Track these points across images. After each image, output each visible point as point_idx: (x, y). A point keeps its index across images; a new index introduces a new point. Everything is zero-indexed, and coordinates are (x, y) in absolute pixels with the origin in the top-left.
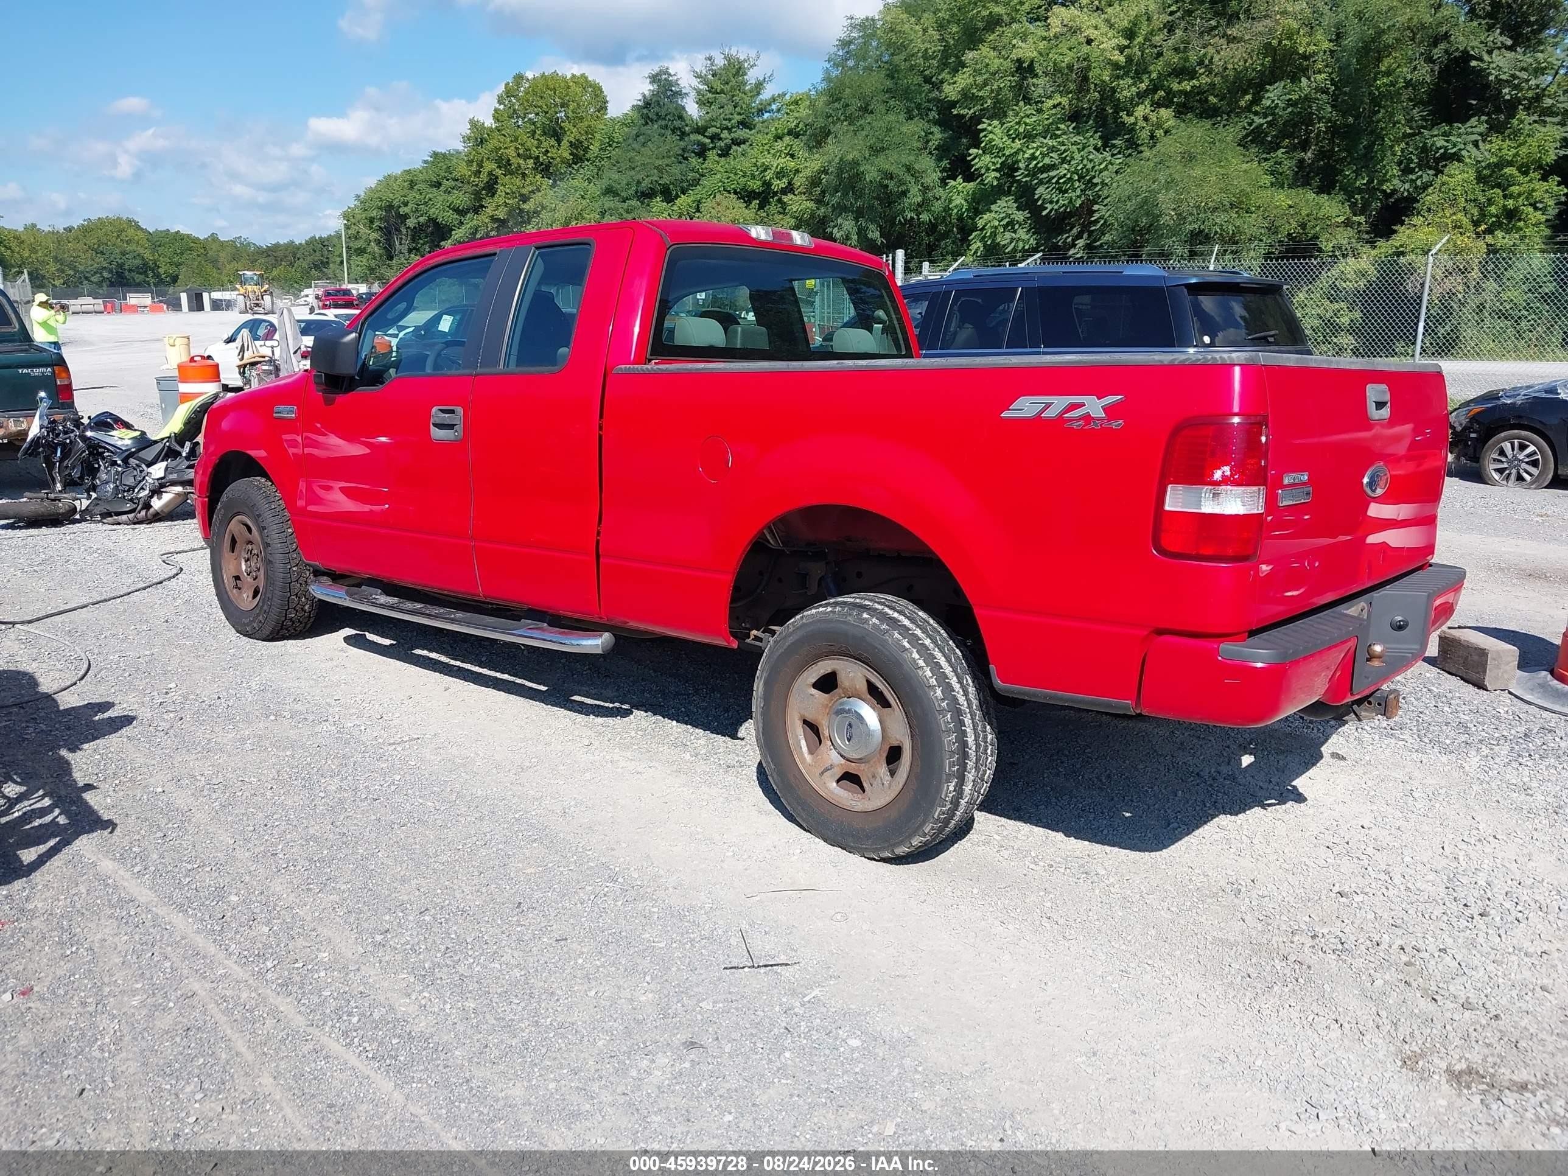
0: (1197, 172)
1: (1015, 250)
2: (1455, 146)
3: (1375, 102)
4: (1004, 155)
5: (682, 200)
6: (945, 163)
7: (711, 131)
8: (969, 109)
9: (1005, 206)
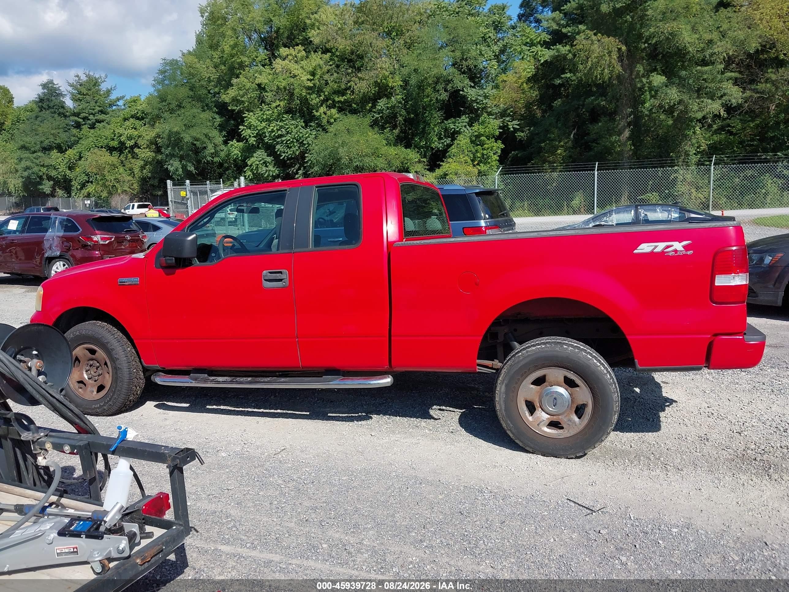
0: (355, 139)
1: (268, 176)
2: (458, 128)
3: (424, 108)
4: (257, 129)
5: (70, 152)
6: (224, 133)
7: (83, 115)
8: (237, 107)
9: (260, 155)
